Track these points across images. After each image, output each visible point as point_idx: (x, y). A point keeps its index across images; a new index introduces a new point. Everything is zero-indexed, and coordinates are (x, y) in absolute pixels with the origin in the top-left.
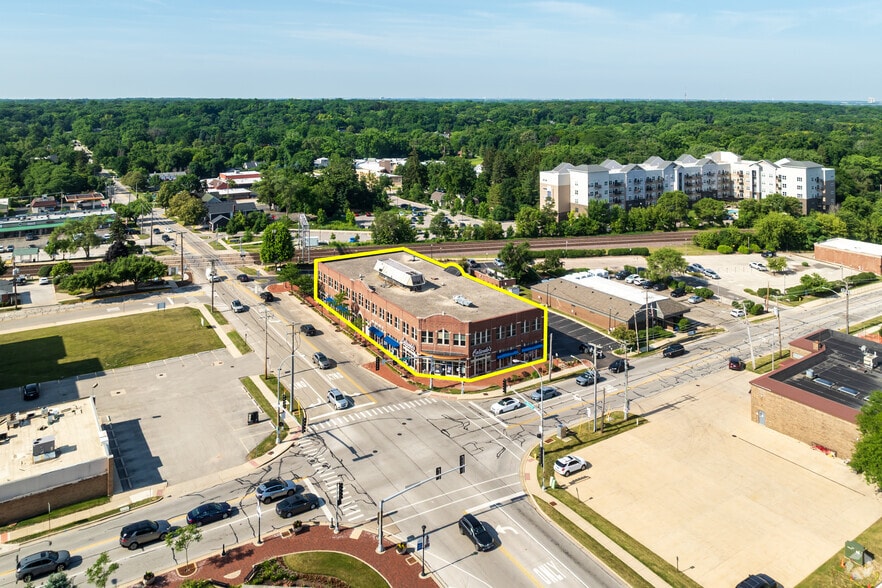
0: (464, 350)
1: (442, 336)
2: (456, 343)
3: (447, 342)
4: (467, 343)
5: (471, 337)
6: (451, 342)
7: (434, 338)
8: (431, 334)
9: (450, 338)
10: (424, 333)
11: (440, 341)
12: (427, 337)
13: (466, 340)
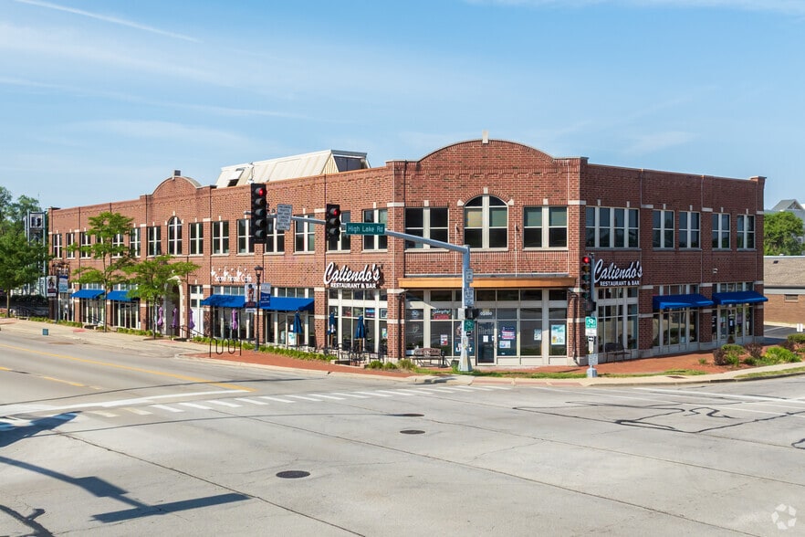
0: (567, 261)
1: (482, 220)
2: (532, 238)
3: (499, 238)
4: (573, 237)
5: (585, 214)
6: (515, 239)
7: (453, 228)
8: (439, 216)
9: (512, 224)
10: (413, 217)
11: (473, 237)
12: (427, 228)
13: (571, 223)
